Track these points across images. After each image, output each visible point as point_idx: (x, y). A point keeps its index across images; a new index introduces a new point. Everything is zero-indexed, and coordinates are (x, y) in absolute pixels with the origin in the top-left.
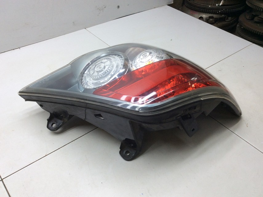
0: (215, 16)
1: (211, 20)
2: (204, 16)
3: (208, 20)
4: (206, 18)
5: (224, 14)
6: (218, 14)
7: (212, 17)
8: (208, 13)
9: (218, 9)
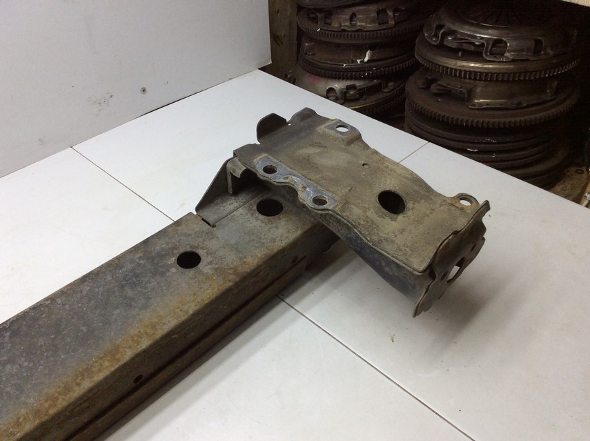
0: (358, 83)
1: (352, 92)
2: (338, 86)
3: (345, 93)
4: (341, 91)
5: (377, 78)
6: (364, 78)
7: (353, 87)
8: (343, 79)
9: (362, 69)
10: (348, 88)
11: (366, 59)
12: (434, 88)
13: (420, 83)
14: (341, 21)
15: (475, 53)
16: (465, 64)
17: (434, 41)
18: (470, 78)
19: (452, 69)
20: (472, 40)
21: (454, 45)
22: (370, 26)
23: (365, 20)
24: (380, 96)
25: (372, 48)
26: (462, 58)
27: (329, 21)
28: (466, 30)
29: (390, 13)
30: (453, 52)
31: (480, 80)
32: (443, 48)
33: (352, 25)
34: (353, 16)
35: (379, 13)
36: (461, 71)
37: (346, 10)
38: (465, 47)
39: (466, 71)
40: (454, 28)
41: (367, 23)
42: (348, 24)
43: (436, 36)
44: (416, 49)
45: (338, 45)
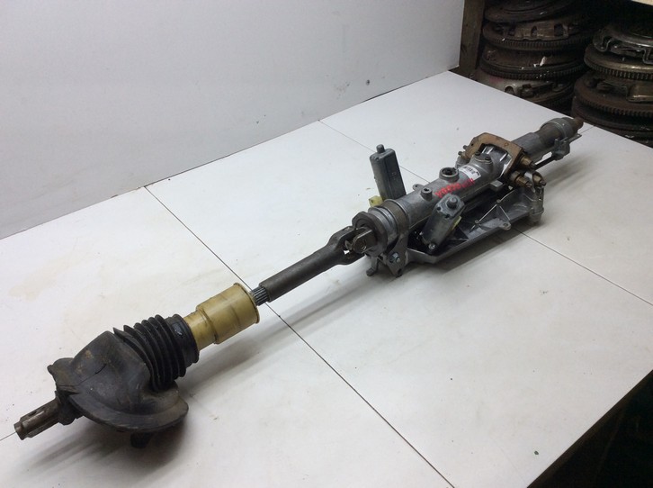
0: (533, 84)
1: (527, 90)
2: (515, 85)
3: (521, 91)
4: (518, 89)
5: (549, 79)
6: (538, 80)
7: (529, 86)
8: (520, 79)
9: (536, 72)
10: (524, 87)
11: (542, 64)
12: (600, 86)
13: (588, 83)
14: (524, 33)
15: (637, 59)
16: (627, 66)
17: (602, 49)
18: (631, 78)
19: (616, 71)
20: (635, 48)
21: (619, 52)
22: (548, 37)
23: (544, 32)
24: (551, 94)
25: (547, 54)
26: (625, 62)
27: (513, 33)
28: (630, 41)
29: (565, 27)
30: (618, 58)
31: (639, 79)
32: (609, 55)
33: (532, 36)
34: (534, 29)
35: (555, 27)
36: (623, 72)
37: (528, 24)
38: (628, 53)
39: (627, 73)
40: (619, 39)
41: (545, 34)
42: (529, 35)
43: (604, 45)
44: (586, 55)
45: (518, 52)
